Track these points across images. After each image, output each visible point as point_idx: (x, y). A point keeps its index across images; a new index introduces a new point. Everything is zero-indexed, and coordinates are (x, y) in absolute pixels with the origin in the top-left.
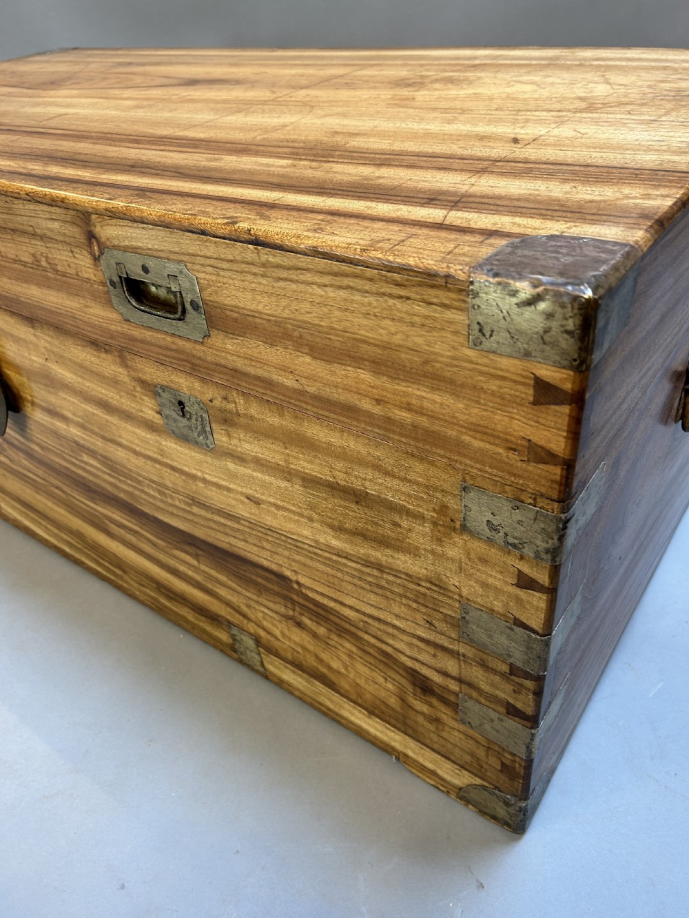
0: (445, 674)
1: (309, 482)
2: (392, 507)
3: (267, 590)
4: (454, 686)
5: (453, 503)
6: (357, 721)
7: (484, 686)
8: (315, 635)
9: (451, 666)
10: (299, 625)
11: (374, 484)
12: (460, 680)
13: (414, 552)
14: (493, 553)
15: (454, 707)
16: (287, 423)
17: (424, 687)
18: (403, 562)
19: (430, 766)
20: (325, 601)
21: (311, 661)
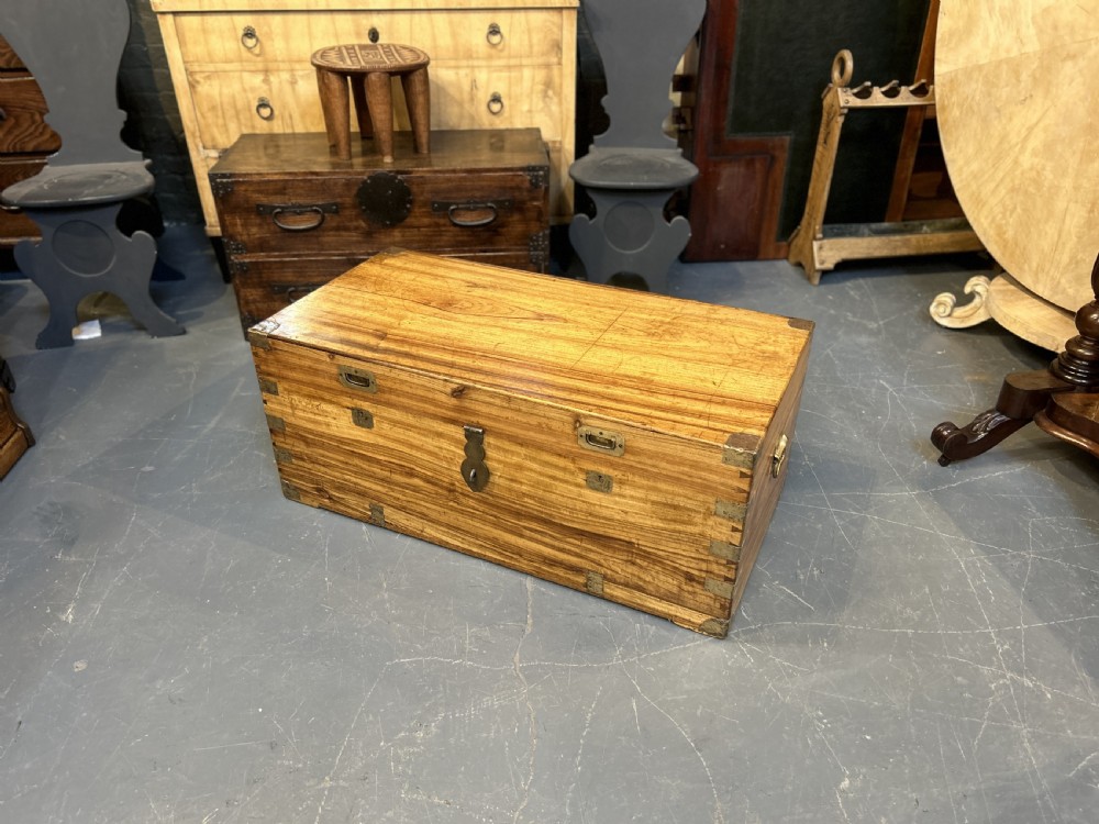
0: (701, 570)
1: (653, 503)
2: (688, 509)
3: (619, 550)
4: (704, 575)
5: (713, 507)
6: (651, 606)
7: (716, 572)
8: (641, 567)
9: (704, 566)
10: (634, 563)
11: (682, 502)
12: (707, 572)
13: (695, 524)
14: (724, 521)
15: (702, 584)
16: (651, 483)
17: (690, 578)
18: (690, 529)
19: (687, 617)
20: (649, 550)
21: (635, 580)
